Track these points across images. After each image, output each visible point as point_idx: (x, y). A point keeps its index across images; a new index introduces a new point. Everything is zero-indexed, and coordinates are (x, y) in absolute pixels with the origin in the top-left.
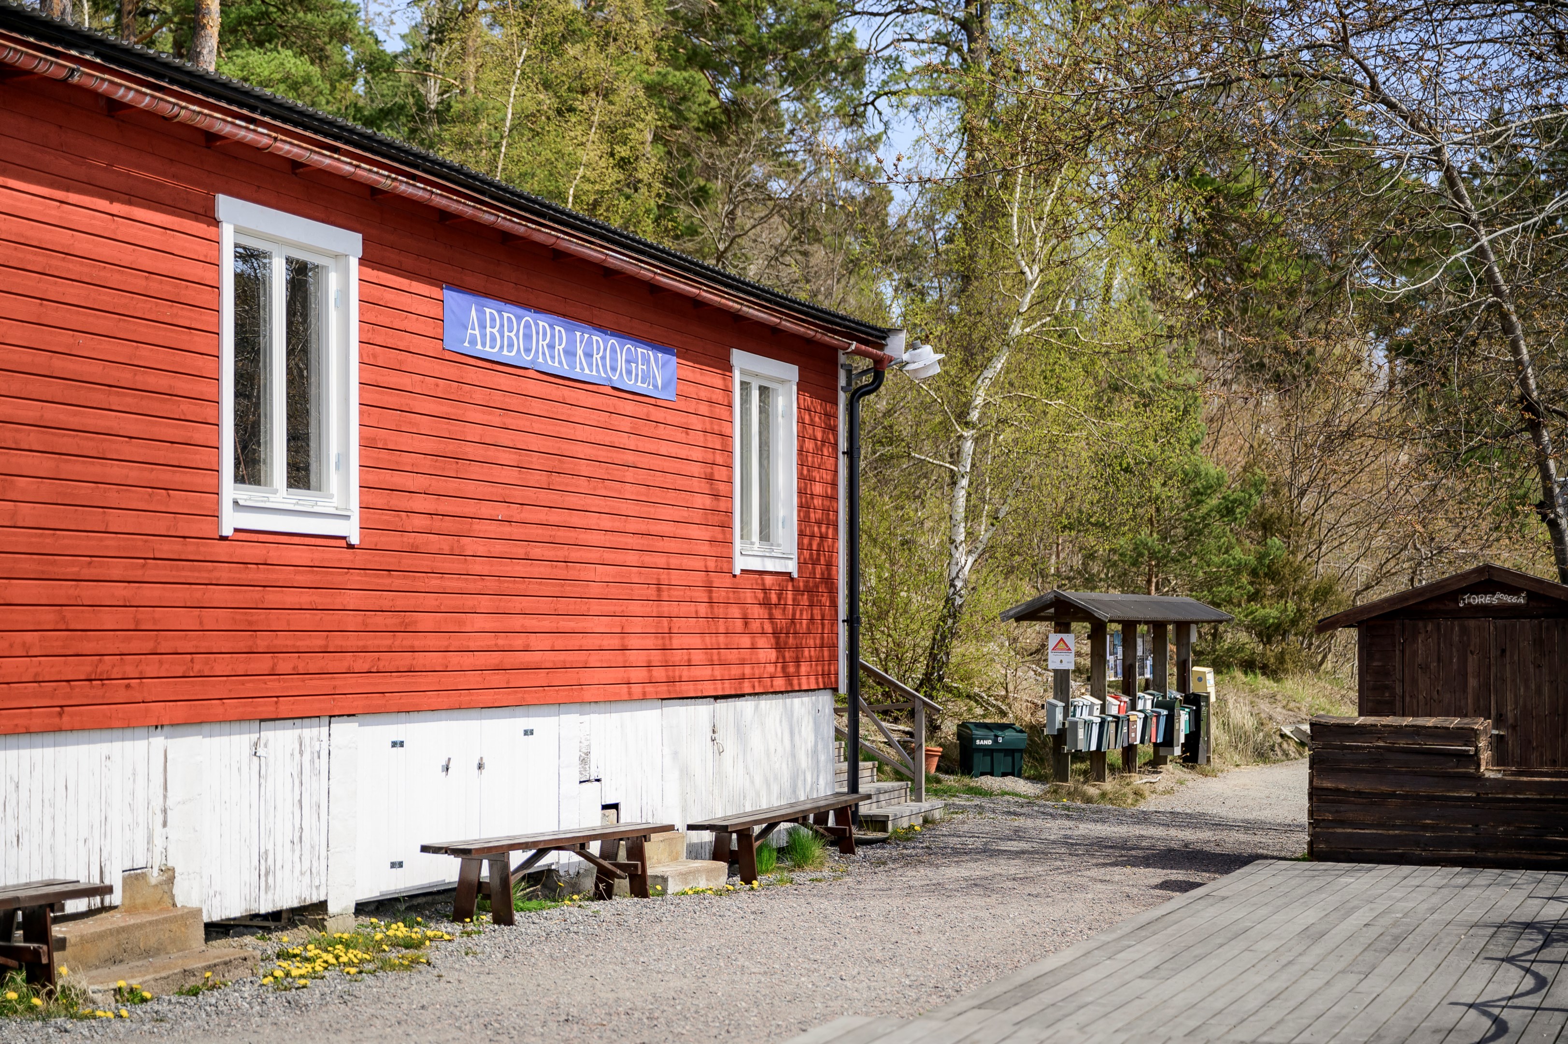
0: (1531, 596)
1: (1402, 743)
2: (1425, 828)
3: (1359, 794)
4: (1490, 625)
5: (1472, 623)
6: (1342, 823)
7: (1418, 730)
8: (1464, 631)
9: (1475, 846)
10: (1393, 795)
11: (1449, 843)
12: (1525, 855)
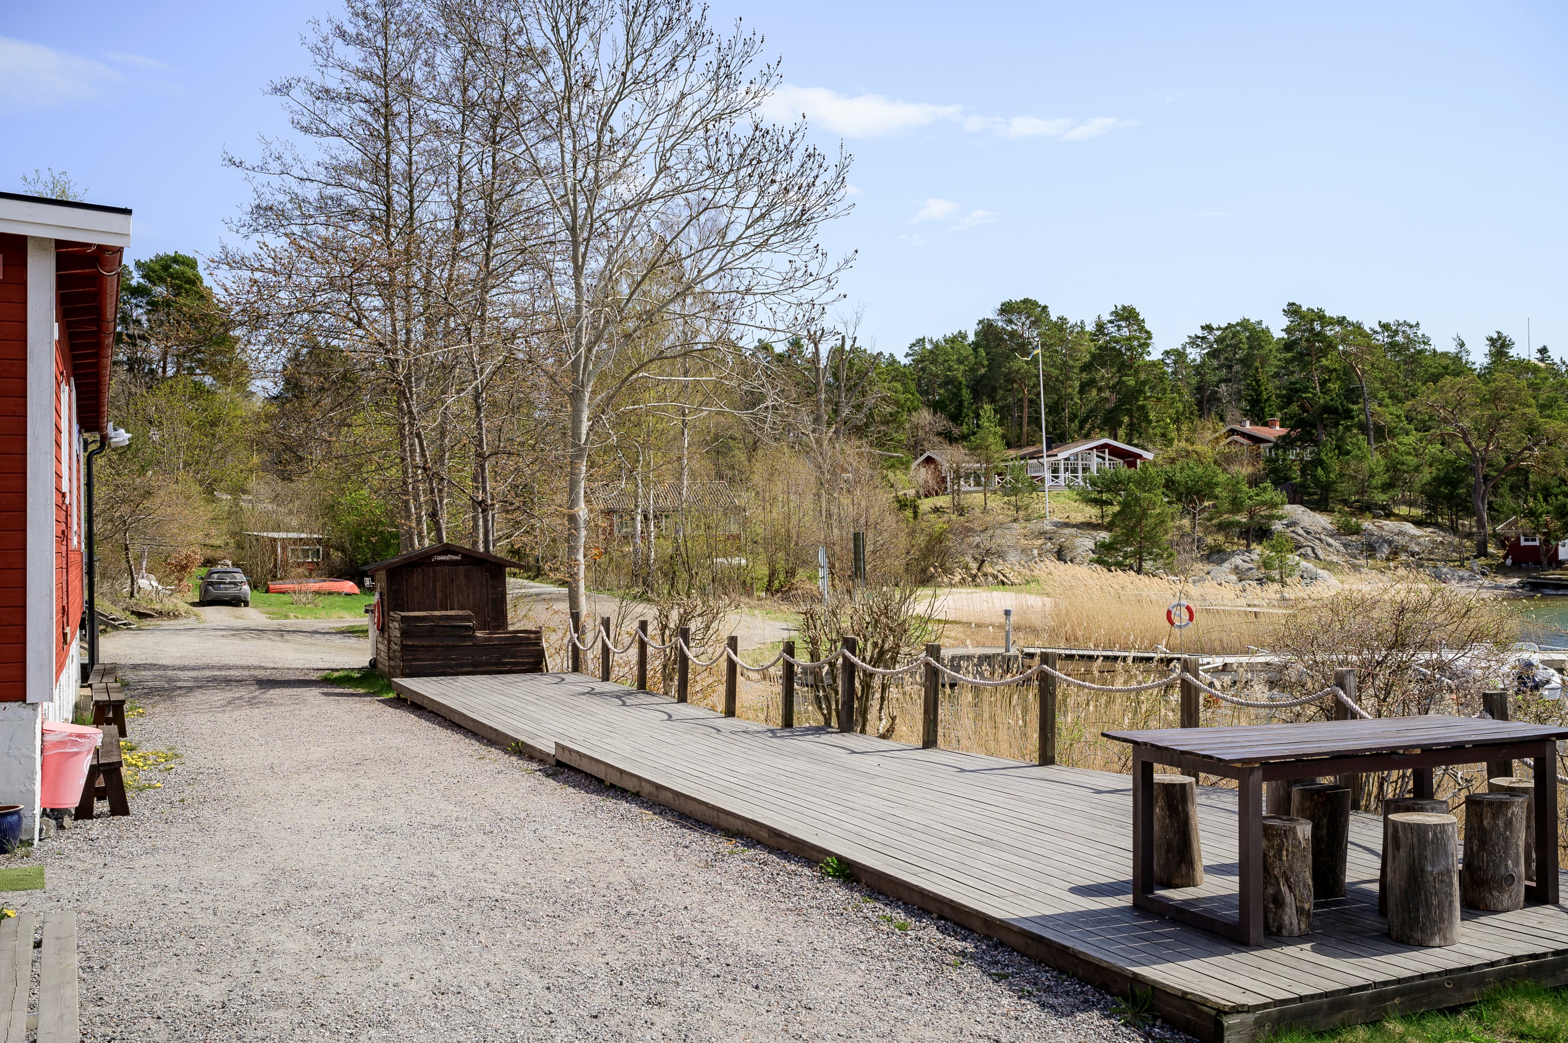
0: (463, 556)
1: (441, 623)
2: (452, 659)
3: (423, 646)
4: (446, 569)
5: (438, 568)
6: (416, 660)
7: (449, 617)
8: (435, 572)
9: (473, 666)
10: (437, 646)
11: (462, 666)
12: (495, 668)
